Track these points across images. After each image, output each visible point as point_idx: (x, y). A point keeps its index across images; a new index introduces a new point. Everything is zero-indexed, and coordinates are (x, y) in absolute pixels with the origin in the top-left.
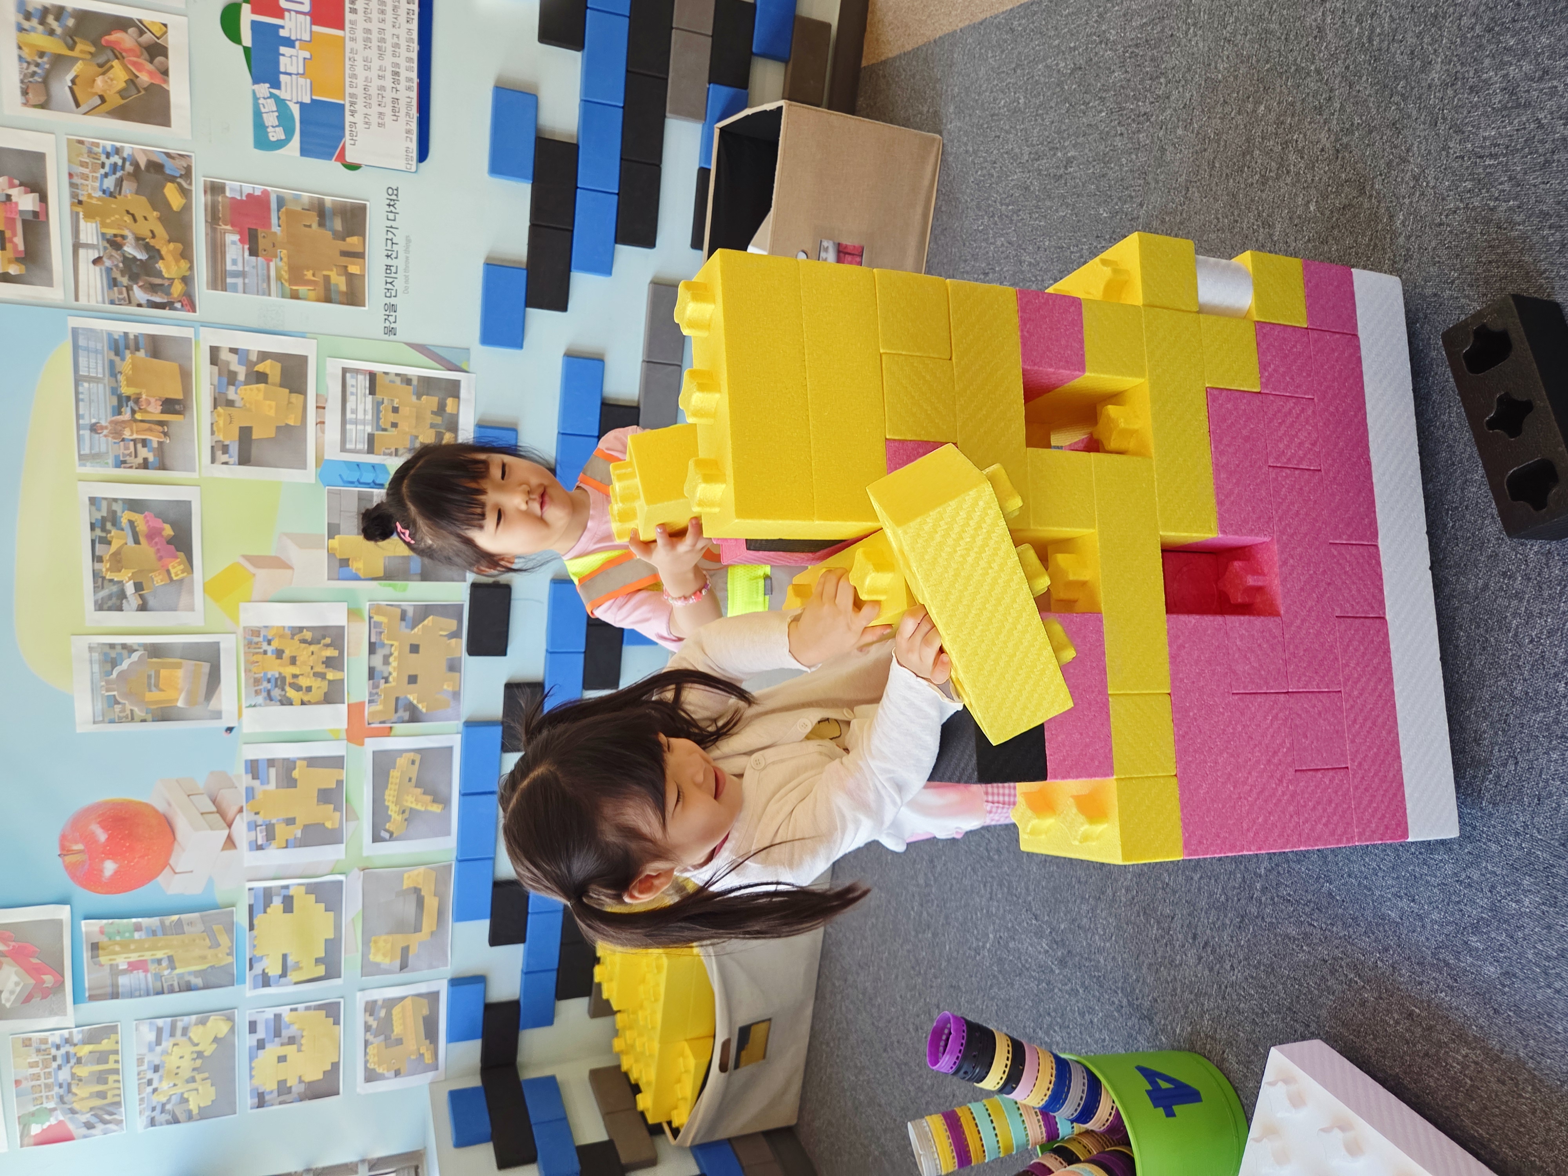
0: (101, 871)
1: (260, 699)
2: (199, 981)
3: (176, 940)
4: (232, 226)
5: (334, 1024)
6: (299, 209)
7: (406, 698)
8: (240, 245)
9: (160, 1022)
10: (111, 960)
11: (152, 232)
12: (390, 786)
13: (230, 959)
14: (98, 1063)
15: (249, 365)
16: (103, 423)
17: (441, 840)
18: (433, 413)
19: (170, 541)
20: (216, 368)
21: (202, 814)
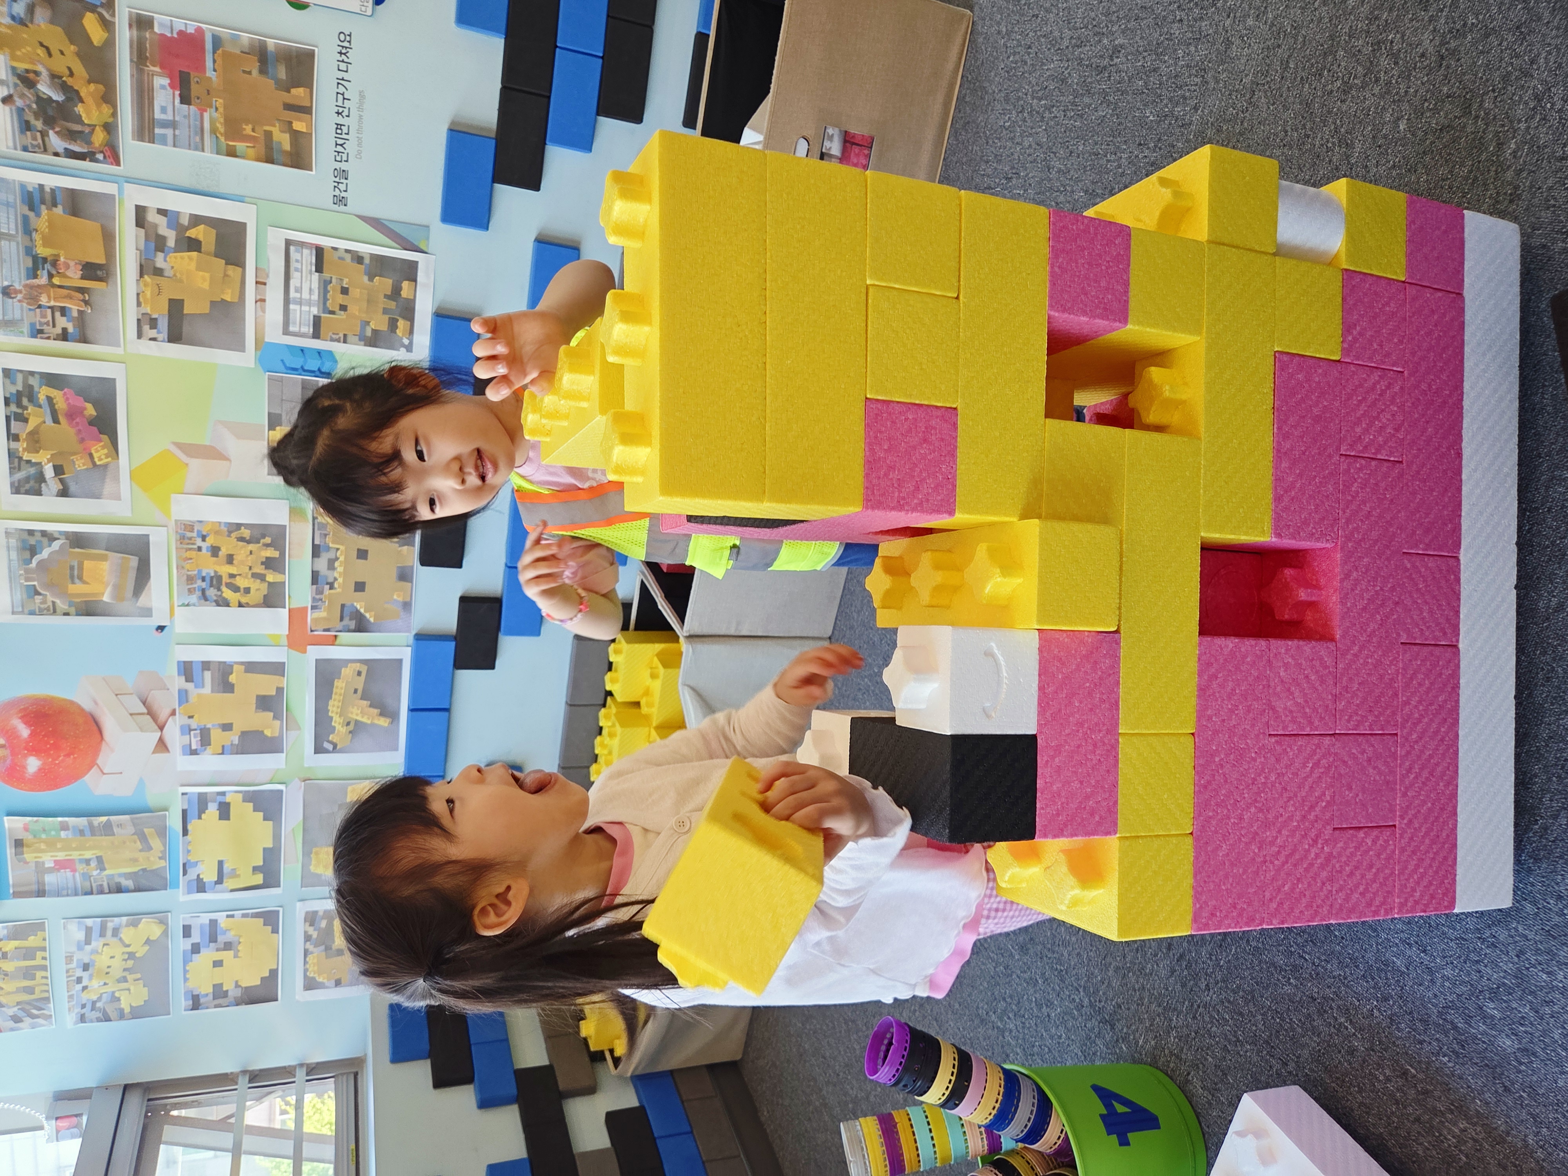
0: (24, 767)
1: (194, 599)
2: (129, 883)
3: (105, 840)
4: (161, 68)
5: (272, 932)
6: (238, 52)
7: (353, 605)
8: (170, 91)
9: (89, 922)
10: (36, 857)
11: (69, 69)
12: (333, 696)
13: (162, 863)
14: (24, 960)
15: (180, 229)
16: (17, 286)
17: (388, 754)
18: (386, 296)
19: (91, 423)
20: (143, 231)
21: (131, 714)
